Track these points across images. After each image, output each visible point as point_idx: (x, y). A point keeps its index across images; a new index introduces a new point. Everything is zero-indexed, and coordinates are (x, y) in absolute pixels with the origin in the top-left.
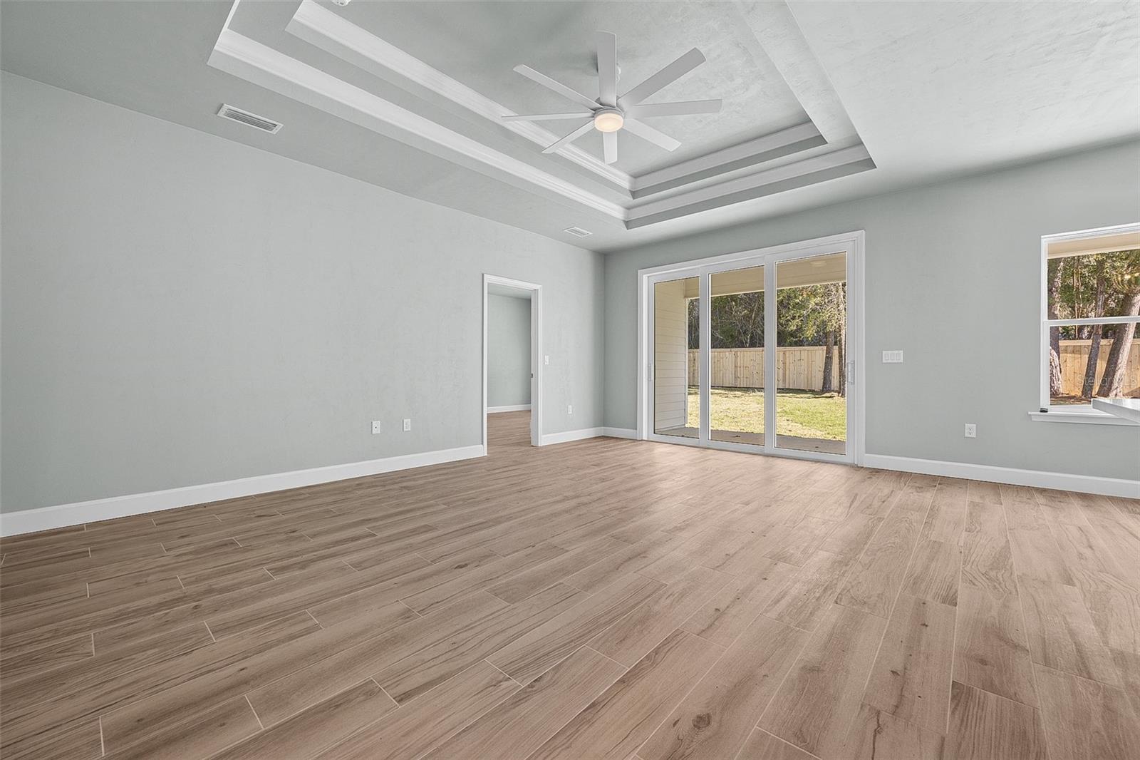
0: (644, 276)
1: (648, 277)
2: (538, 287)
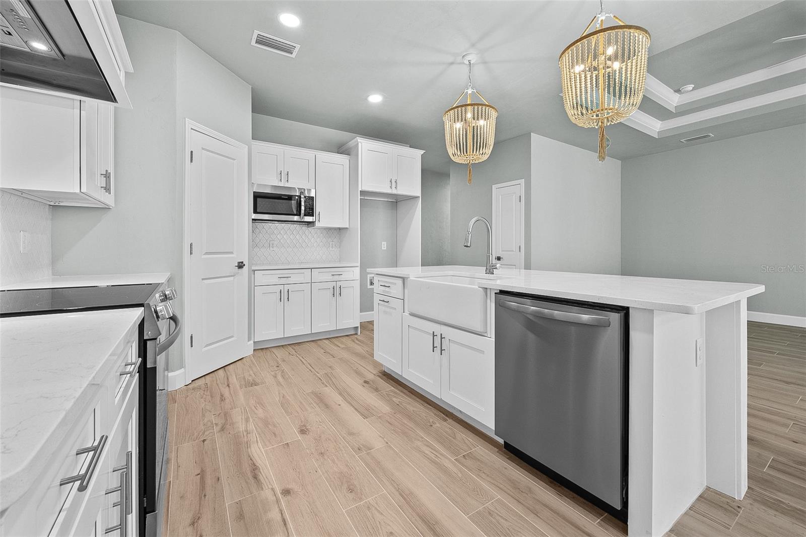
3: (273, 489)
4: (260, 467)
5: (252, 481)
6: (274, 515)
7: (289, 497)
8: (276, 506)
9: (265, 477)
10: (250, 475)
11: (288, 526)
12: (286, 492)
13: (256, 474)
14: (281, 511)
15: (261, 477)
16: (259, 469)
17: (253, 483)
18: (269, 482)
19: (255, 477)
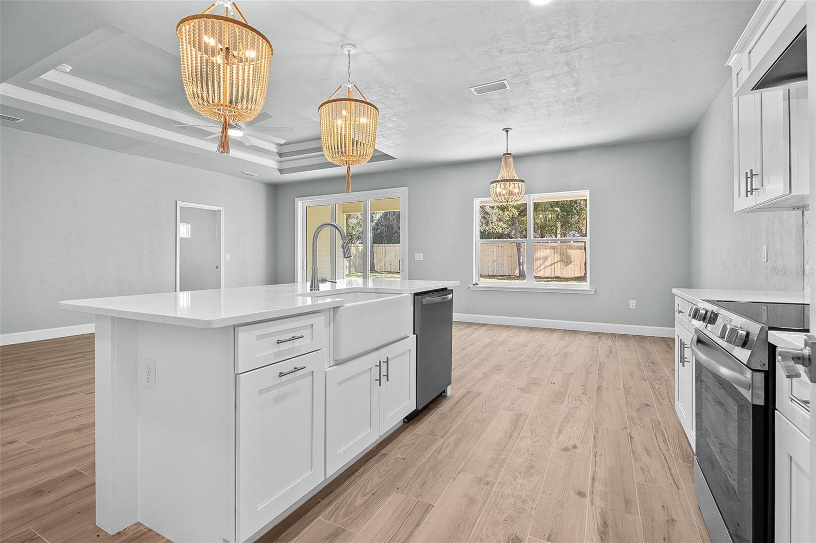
0: (299, 202)
1: (303, 202)
2: (220, 208)
3: (592, 504)
4: (596, 533)
5: (609, 522)
6: (598, 487)
7: (581, 490)
8: (595, 490)
9: (595, 518)
10: (610, 529)
11: (592, 477)
12: (581, 494)
13: (604, 527)
14: (592, 486)
15: (599, 520)
16: (598, 530)
17: (609, 520)
18: (592, 510)
19: (605, 524)
